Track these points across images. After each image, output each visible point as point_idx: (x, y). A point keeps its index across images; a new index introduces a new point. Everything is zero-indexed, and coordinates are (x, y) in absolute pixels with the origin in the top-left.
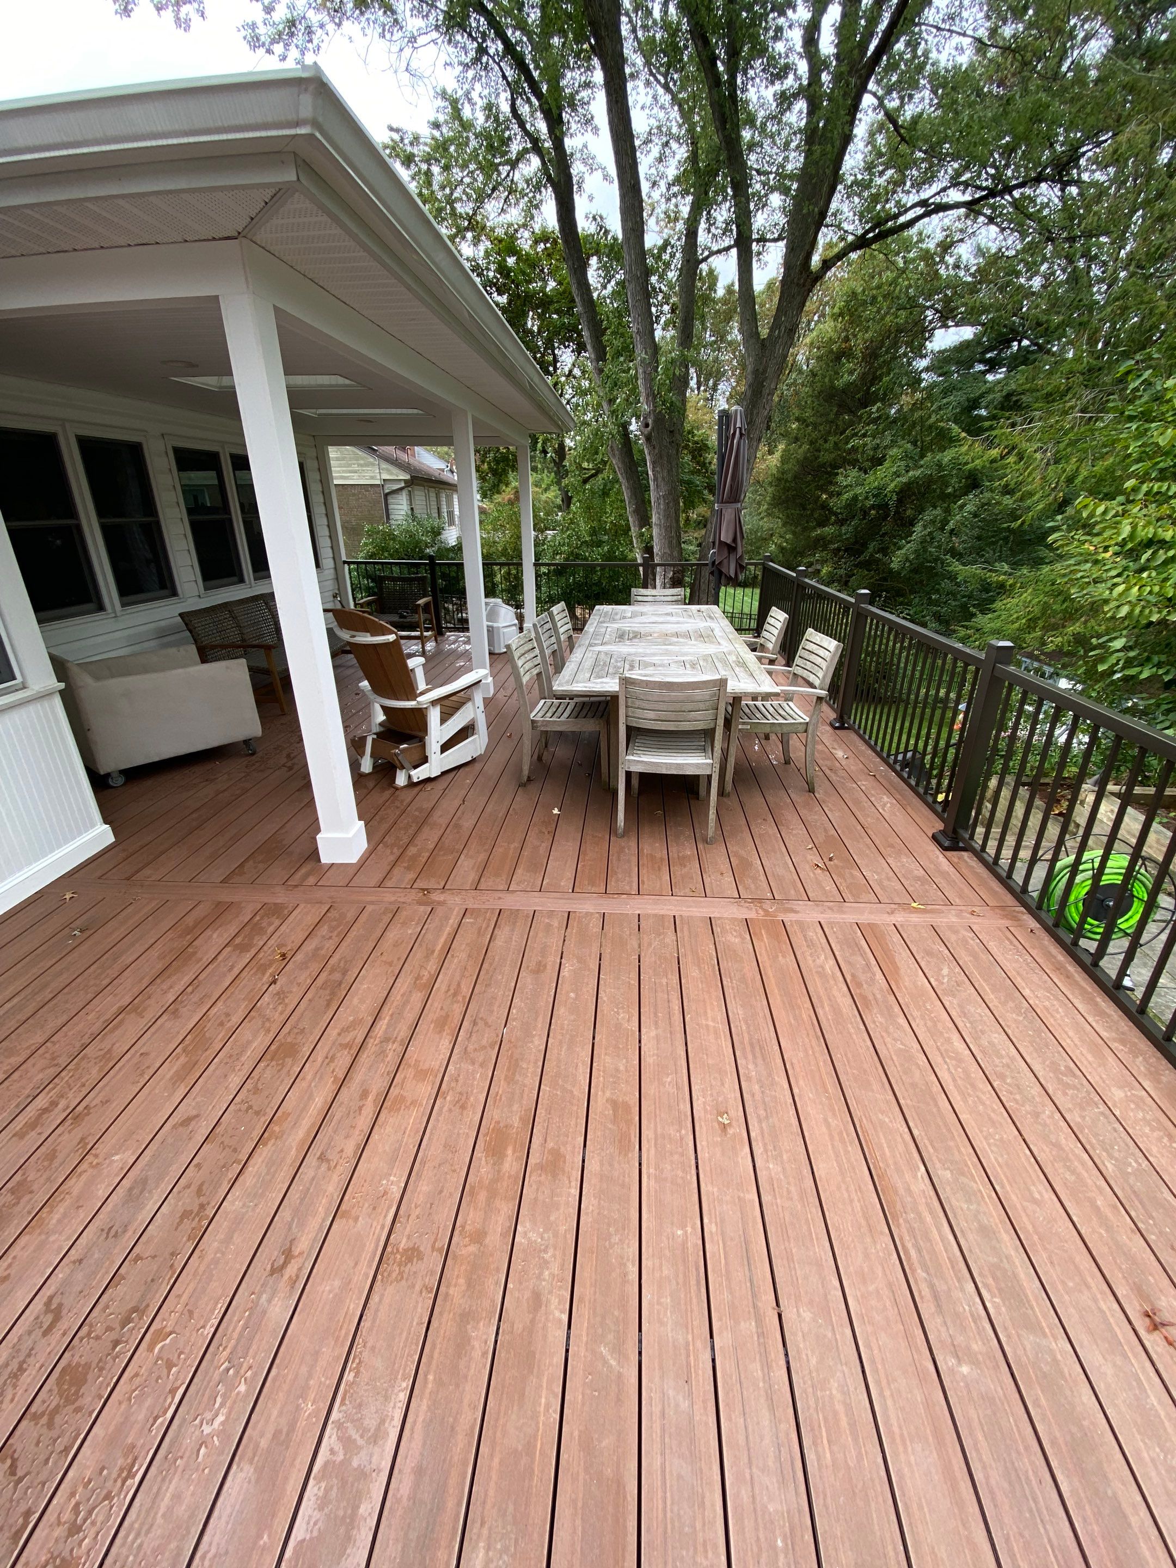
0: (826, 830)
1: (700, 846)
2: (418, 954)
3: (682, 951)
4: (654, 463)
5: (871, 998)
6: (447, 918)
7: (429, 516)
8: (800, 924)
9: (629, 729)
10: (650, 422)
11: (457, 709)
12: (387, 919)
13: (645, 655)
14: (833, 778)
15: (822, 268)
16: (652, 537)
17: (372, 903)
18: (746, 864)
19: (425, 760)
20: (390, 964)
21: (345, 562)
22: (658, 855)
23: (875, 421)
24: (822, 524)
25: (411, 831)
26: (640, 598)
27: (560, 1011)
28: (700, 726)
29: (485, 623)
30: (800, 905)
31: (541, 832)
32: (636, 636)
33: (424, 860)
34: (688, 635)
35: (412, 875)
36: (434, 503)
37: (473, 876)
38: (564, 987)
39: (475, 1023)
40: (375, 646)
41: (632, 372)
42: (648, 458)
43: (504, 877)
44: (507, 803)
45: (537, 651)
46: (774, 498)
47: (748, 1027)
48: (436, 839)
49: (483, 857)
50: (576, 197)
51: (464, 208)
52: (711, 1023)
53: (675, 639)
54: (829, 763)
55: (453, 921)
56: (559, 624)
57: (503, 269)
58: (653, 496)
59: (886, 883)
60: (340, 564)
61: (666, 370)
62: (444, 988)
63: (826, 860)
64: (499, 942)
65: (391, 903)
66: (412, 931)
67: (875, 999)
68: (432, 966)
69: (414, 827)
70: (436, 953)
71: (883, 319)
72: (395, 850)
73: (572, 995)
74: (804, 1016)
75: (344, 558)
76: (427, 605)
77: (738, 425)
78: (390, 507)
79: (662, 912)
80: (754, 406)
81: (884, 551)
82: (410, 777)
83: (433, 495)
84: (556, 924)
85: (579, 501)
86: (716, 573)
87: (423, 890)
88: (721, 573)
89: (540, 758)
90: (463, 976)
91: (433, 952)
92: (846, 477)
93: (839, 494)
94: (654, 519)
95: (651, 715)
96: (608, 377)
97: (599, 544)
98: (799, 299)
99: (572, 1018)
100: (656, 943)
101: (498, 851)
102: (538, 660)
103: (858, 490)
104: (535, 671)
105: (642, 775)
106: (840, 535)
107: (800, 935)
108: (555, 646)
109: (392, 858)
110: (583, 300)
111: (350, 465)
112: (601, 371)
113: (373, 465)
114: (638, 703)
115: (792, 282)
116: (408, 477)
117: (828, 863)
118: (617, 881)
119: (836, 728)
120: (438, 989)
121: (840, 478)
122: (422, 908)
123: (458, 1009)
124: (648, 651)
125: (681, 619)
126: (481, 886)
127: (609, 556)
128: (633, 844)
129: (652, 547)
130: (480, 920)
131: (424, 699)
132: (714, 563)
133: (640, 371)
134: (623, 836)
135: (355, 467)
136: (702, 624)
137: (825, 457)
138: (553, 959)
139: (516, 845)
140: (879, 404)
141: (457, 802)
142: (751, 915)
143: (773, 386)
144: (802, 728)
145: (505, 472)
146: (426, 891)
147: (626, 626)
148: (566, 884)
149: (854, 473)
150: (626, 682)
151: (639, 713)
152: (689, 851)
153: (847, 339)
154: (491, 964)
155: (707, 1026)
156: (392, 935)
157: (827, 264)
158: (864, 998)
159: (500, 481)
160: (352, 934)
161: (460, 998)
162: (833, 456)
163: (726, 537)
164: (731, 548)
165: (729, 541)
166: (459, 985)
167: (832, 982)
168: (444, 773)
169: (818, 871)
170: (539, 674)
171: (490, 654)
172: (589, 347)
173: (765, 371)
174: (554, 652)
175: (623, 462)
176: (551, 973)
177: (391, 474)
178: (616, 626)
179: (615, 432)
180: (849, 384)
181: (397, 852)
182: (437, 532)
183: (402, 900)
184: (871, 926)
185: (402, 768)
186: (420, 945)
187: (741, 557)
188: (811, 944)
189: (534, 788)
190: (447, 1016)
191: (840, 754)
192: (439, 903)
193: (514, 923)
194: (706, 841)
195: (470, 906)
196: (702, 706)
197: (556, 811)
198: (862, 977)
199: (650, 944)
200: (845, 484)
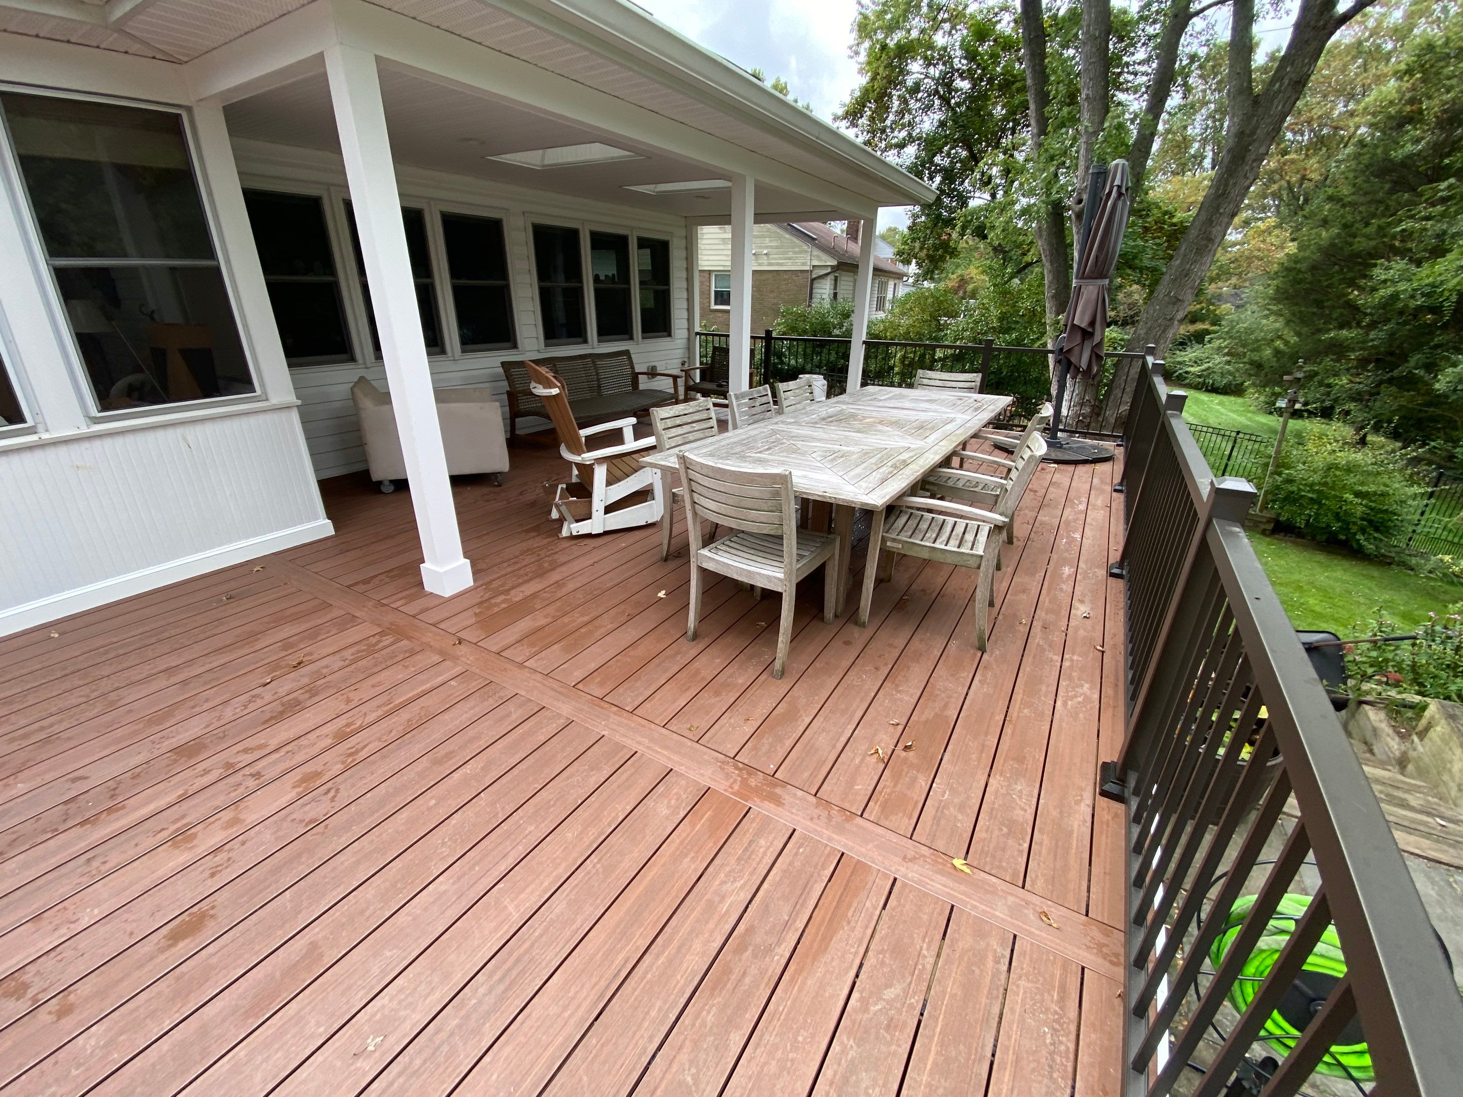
0: (945, 706)
1: (763, 677)
5: (736, 976)
6: (440, 675)
8: (766, 823)
10: (1085, 197)
18: (790, 717)
19: (586, 516)
21: (697, 333)
22: (704, 673)
25: (521, 580)
26: (925, 381)
28: (766, 530)
30: (794, 797)
31: (623, 612)
37: (512, 639)
42: (1076, 239)
43: (535, 649)
44: (628, 575)
48: (530, 593)
49: (544, 622)
53: (882, 428)
54: (1051, 618)
59: (951, 810)
60: (692, 335)
63: (900, 748)
66: (402, 676)
67: (739, 982)
68: (371, 718)
69: (529, 577)
74: (621, 956)
75: (698, 329)
79: (628, 743)
81: (1432, 367)
86: (1064, 362)
92: (1388, 269)
93: (1374, 289)
95: (712, 505)
98: (1315, 44)
103: (1402, 286)
106: (1364, 342)
107: (747, 838)
111: (786, 253)
112: (1040, 145)
113: (806, 252)
114: (699, 488)
115: (1307, 25)
116: (835, 263)
117: (898, 752)
118: (629, 688)
119: (1113, 575)
121: (1377, 271)
122: (436, 657)
125: (936, 407)
128: (694, 652)
131: (589, 456)
132: (1061, 349)
134: (693, 640)
135: (790, 255)
137: (1361, 244)
138: (465, 754)
139: (586, 619)
141: (588, 563)
142: (720, 785)
146: (460, 641)
148: (578, 675)
149: (1399, 265)
154: (413, 736)
158: (726, 972)
162: (1372, 243)
163: (1081, 319)
165: (1084, 325)
169: (872, 759)
172: (1032, 121)
175: (1050, 244)
177: (821, 260)
183: (433, 643)
184: (858, 867)
185: (570, 520)
186: (391, 692)
189: (672, 565)
191: (1082, 610)
196: (763, 504)
197: (661, 594)
198: (759, 939)
199: (569, 777)
200: (1383, 277)
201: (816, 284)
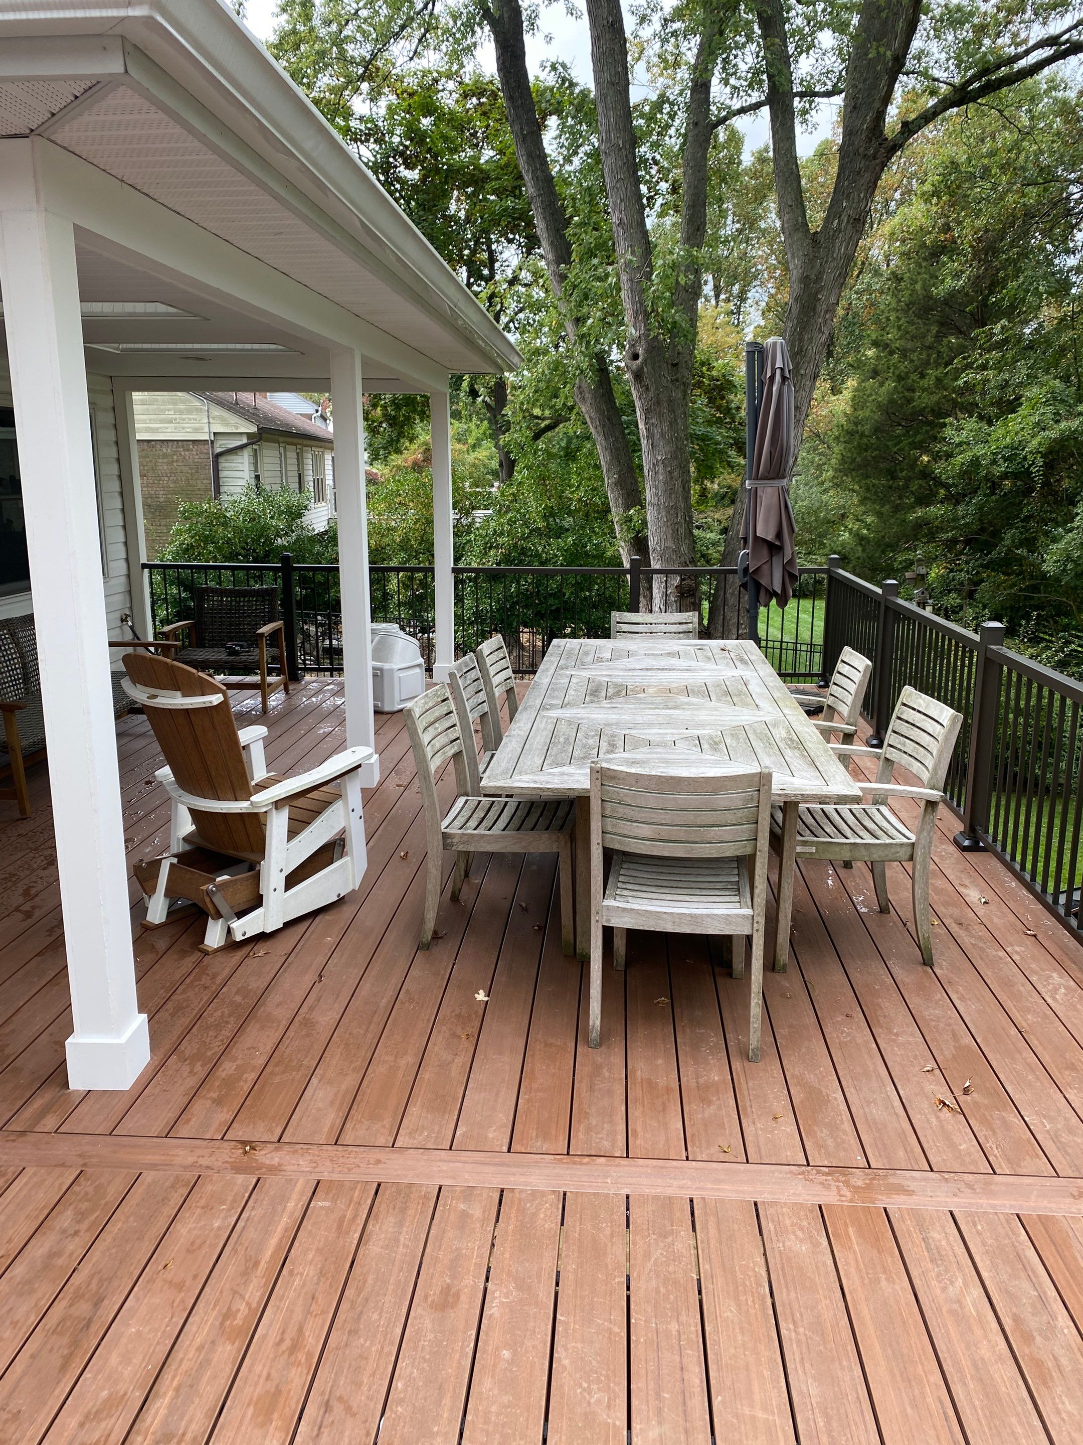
0: (955, 1036)
1: (737, 1065)
2: (230, 1267)
3: (705, 1267)
4: (647, 412)
5: (1050, 1364)
6: (283, 1199)
7: (285, 489)
8: (916, 1214)
9: (609, 855)
10: (641, 351)
11: (319, 813)
12: (176, 1198)
13: (635, 725)
14: (966, 940)
15: (902, 133)
16: (645, 523)
17: (153, 1167)
18: (818, 1099)
19: (257, 902)
20: (180, 1287)
21: (144, 566)
22: (662, 1082)
23: (999, 346)
24: (924, 500)
25: (227, 1033)
26: (625, 627)
27: (484, 1385)
28: (730, 851)
29: (371, 664)
30: (914, 1180)
31: (454, 1035)
32: (621, 692)
33: (247, 1087)
34: (706, 692)
35: (225, 1116)
36: (293, 468)
37: (331, 1119)
38: (491, 1338)
39: (327, 1407)
40: (187, 713)
41: (612, 280)
42: (638, 404)
43: (387, 1122)
44: (395, 980)
45: (454, 719)
46: (843, 461)
47: (828, 1422)
48: (269, 1048)
49: (350, 1081)
50: (527, 38)
51: (358, 51)
52: (760, 1414)
53: (684, 699)
54: (956, 912)
55: (294, 1205)
56: (492, 670)
57: (415, 134)
58: (646, 459)
59: (1065, 1137)
60: (136, 569)
61: (664, 277)
62: (273, 1336)
63: (958, 1093)
64: (374, 1248)
65: (185, 1168)
66: (220, 1222)
67: (1059, 1367)
68: (254, 1292)
69: (232, 1025)
70: (263, 1266)
71: (1001, 199)
72: (198, 1067)
73: (506, 1354)
74: (930, 1400)
75: (144, 560)
76: (275, 634)
77: (779, 364)
78: (222, 474)
79: (669, 1192)
80: (803, 329)
81: (1030, 544)
82: (229, 931)
83: (292, 455)
84: (477, 1212)
85: (528, 468)
86: (750, 586)
87: (244, 1143)
88: (758, 586)
89: (455, 898)
90: (308, 1312)
91: (257, 1264)
92: (959, 429)
93: (949, 455)
94: (649, 495)
95: (645, 831)
96: (575, 287)
97: (560, 532)
98: (867, 176)
99: (506, 1399)
100: (657, 1253)
101: (378, 1070)
102: (457, 732)
103: (980, 450)
104: (451, 751)
105: (632, 934)
106: (956, 519)
107: (917, 1237)
108: (486, 708)
109: (192, 1082)
110: (535, 179)
111: (163, 412)
112: (563, 276)
113: (199, 410)
114: (622, 811)
115: (856, 153)
116: (253, 429)
117: (962, 1098)
118: (589, 1129)
119: (964, 849)
120: (264, 1337)
121: (948, 432)
122: (240, 1178)
123: (298, 1378)
124: (639, 719)
125: (694, 663)
126: (347, 1138)
127: (575, 555)
128: (618, 1060)
129: (646, 538)
130: (341, 1204)
131: (262, 799)
132: (746, 570)
133: (624, 278)
134: (600, 1045)
135: (171, 415)
136: (730, 673)
137: (923, 400)
138: (472, 1282)
139: (409, 1059)
140: (1004, 322)
141: (309, 978)
142: (828, 1198)
143: (833, 300)
144: (904, 853)
145: (409, 421)
146: (249, 1146)
147: (601, 674)
148: (498, 1136)
149: (971, 424)
150: (602, 775)
151: (625, 827)
152: (716, 1073)
153: (947, 228)
154: (359, 1291)
155: (753, 1418)
156: (185, 1230)
157: (909, 128)
158: (1039, 1364)
159: (401, 435)
160: (115, 1227)
161: (302, 1357)
162: (935, 398)
163: (765, 530)
164: (774, 548)
165: (770, 537)
166: (300, 1330)
167: (978, 1332)
168: (288, 925)
169: (946, 1114)
170: (457, 755)
171: (376, 712)
172: (544, 243)
173: (819, 278)
174: (483, 716)
175: (598, 410)
176: (468, 1308)
177: (227, 424)
178: (586, 674)
179: (585, 366)
180: (953, 294)
181: (200, 1070)
182: (295, 513)
183: (204, 1162)
184: (1045, 1221)
185: (218, 915)
186: (235, 1251)
187: (791, 562)
188: (937, 1257)
189: (443, 953)
190: (278, 1392)
191: (973, 895)
192: (274, 1170)
193: (403, 1210)
194: (745, 1055)
195: (325, 1176)
196: (730, 817)
197: (481, 996)
198: (1033, 1323)
199: (647, 1255)
200: (957, 440)
201: (223, 463)
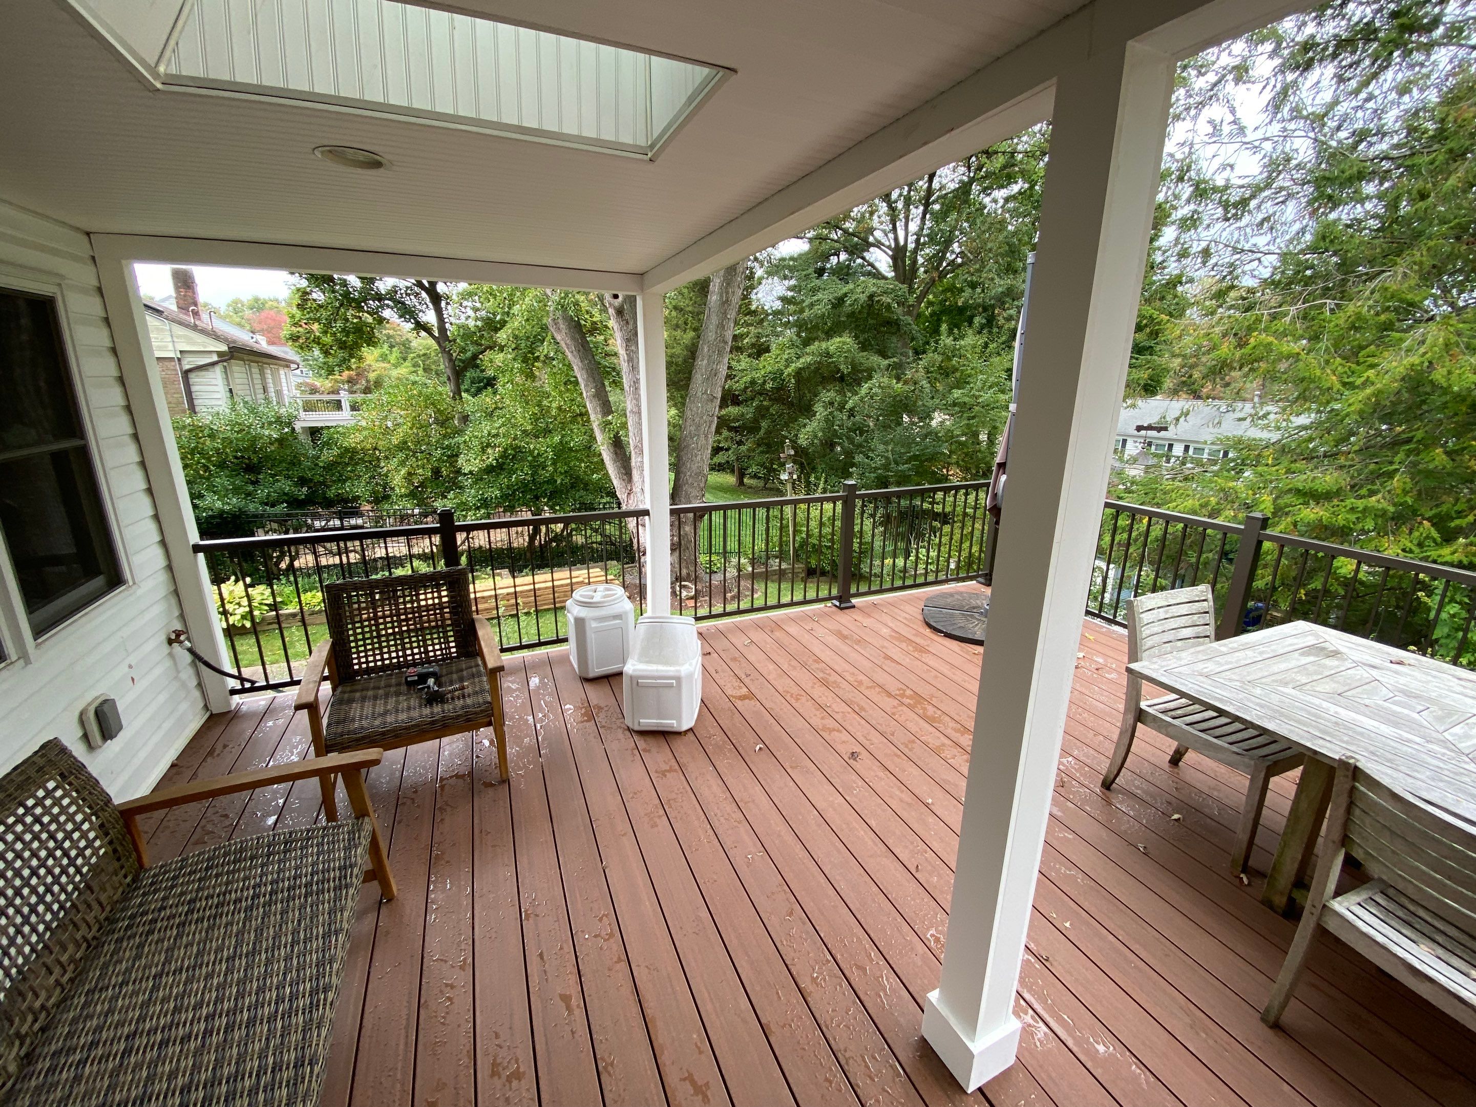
4: (627, 340)
21: (197, 549)
36: (258, 381)
60: (181, 556)
75: (195, 539)
78: (193, 388)
83: (255, 370)
94: (629, 406)
113: (160, 330)
116: (223, 349)
175: (573, 338)
177: (194, 343)
201: (194, 378)
